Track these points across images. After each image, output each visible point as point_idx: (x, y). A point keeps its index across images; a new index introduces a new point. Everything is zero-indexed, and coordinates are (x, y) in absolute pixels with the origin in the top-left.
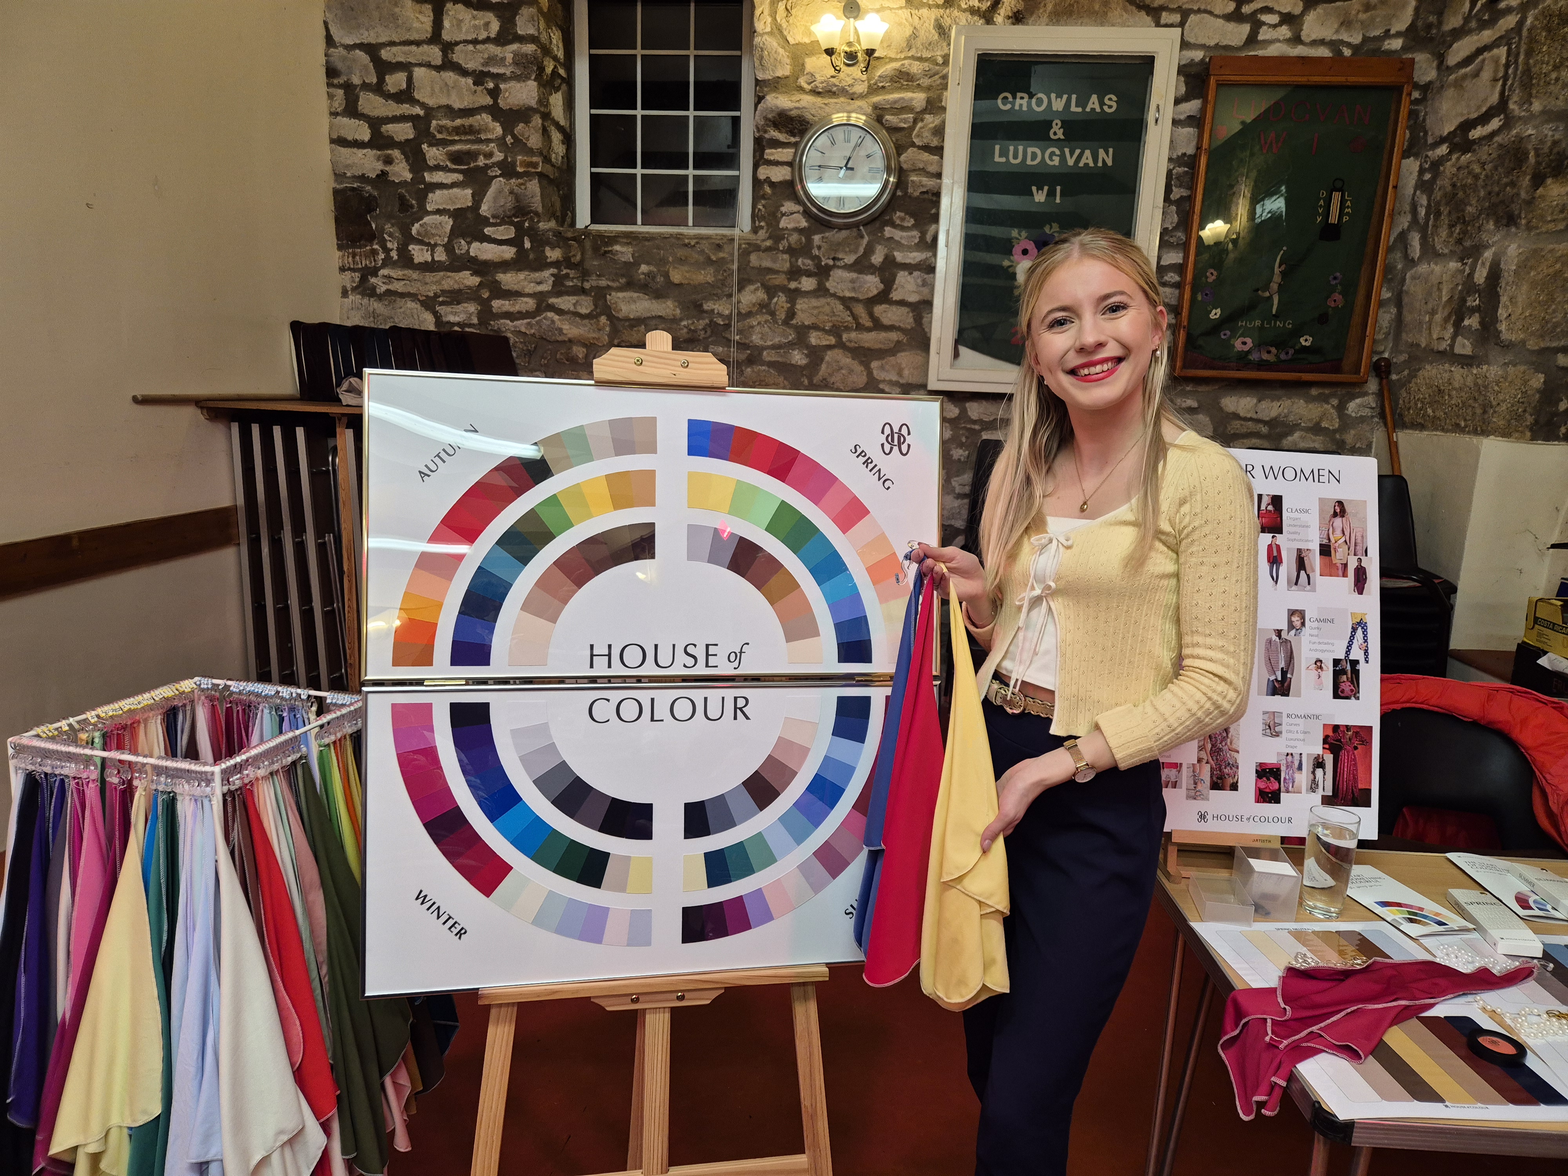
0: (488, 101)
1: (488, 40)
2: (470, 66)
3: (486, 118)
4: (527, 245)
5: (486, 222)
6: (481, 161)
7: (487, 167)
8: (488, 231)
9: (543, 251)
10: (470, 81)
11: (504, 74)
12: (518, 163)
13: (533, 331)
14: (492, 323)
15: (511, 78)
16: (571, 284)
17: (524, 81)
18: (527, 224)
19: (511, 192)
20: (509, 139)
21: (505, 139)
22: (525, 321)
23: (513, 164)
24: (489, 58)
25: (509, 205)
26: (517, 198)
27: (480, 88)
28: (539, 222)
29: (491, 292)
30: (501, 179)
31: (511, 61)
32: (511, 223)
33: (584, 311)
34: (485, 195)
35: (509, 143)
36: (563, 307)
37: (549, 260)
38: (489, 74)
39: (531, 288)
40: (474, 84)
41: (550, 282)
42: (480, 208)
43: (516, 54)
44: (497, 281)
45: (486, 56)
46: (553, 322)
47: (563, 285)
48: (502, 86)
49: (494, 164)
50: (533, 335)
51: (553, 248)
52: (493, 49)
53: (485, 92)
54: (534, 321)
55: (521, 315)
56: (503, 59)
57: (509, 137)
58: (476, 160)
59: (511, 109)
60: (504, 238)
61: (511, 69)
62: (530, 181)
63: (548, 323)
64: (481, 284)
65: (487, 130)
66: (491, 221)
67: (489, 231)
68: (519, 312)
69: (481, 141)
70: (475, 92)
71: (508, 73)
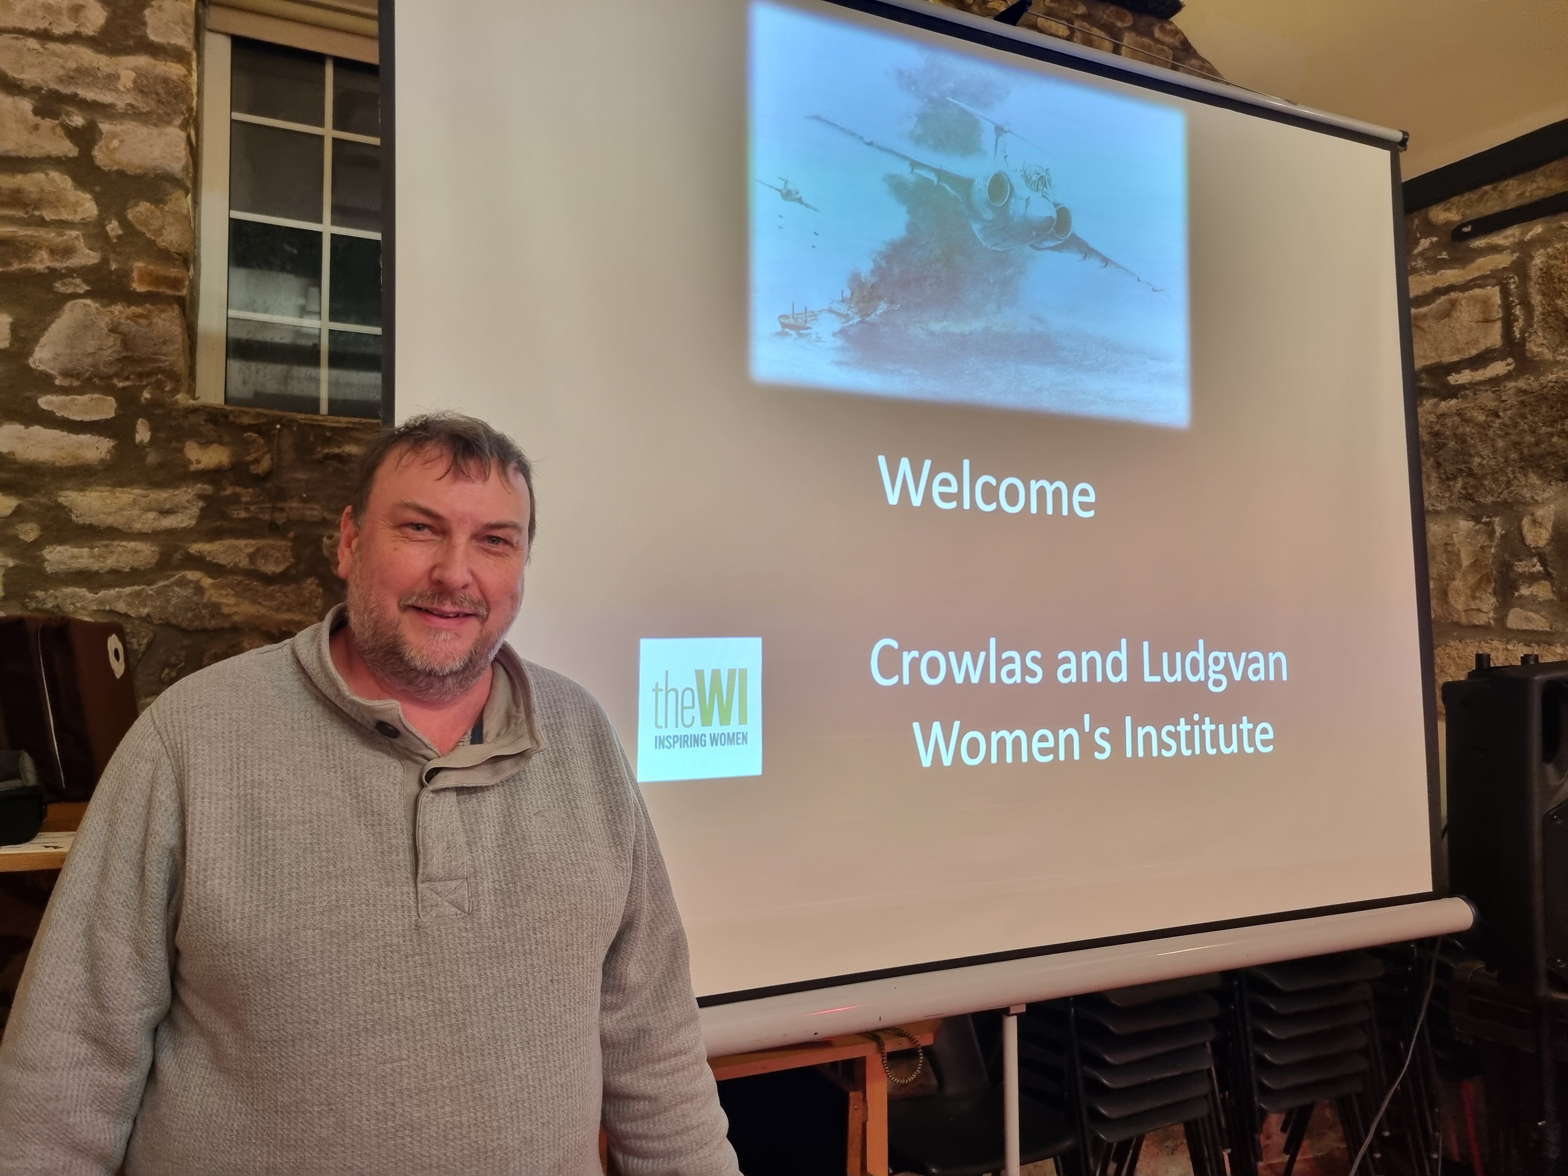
0: (67, 148)
1: (75, 38)
2: (29, 76)
3: (61, 181)
4: (143, 434)
5: (45, 383)
6: (41, 262)
7: (53, 274)
8: (46, 402)
9: (181, 450)
10: (26, 105)
11: (112, 106)
12: (135, 275)
13: (145, 611)
14: (39, 594)
15: (123, 116)
16: (243, 515)
17: (155, 125)
18: (146, 395)
19: (114, 329)
20: (113, 228)
21: (103, 227)
22: (128, 590)
23: (124, 275)
24: (78, 70)
25: (108, 354)
26: (126, 341)
27: (48, 123)
28: (175, 391)
29: (44, 528)
30: (88, 302)
31: (130, 84)
32: (109, 390)
33: (271, 568)
34: (45, 329)
35: (112, 234)
36: (223, 560)
37: (193, 467)
38: (74, 100)
39: (149, 521)
40: (37, 112)
41: (195, 510)
42: (30, 353)
43: (141, 74)
44: (60, 506)
45: (72, 65)
46: (199, 590)
47: (224, 516)
48: (105, 127)
49: (71, 272)
50: (147, 619)
51: (205, 443)
52: (87, 56)
53: (60, 131)
54: (150, 590)
55: (117, 577)
56: (112, 79)
57: (115, 223)
58: (29, 259)
59: (121, 174)
60: (87, 418)
61: (129, 99)
62: (162, 311)
63: (187, 592)
64: (18, 512)
65: (57, 201)
66: (57, 382)
67: (50, 403)
68: (114, 572)
69: (42, 223)
70: (36, 127)
71: (121, 105)
